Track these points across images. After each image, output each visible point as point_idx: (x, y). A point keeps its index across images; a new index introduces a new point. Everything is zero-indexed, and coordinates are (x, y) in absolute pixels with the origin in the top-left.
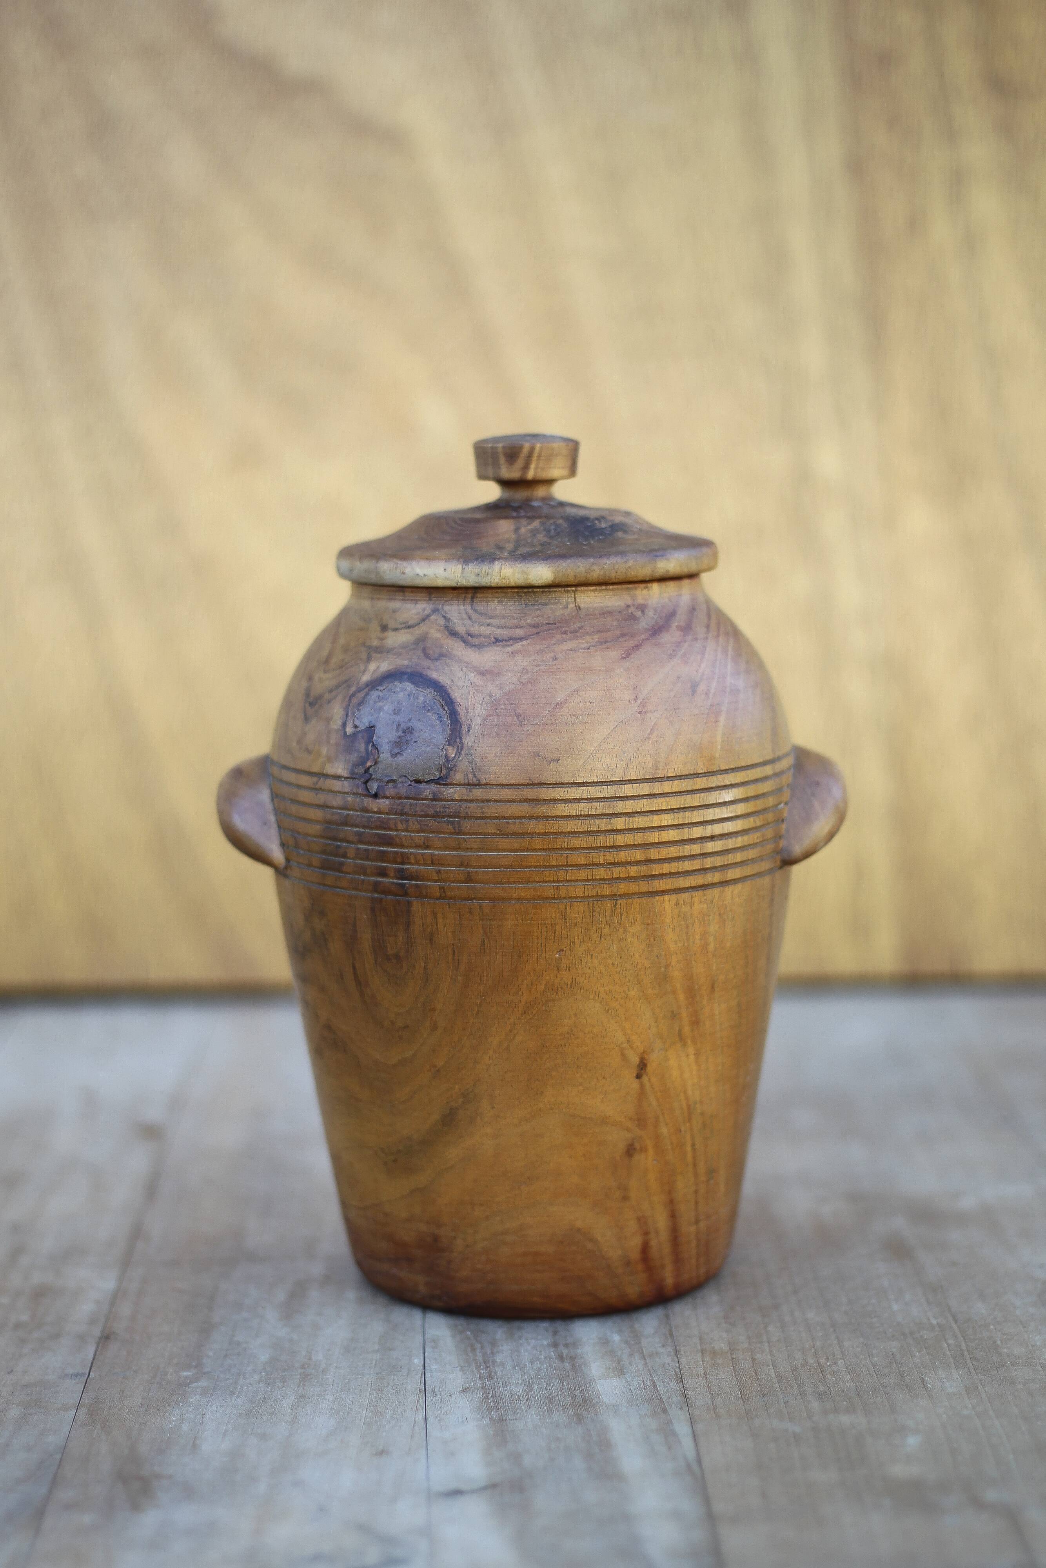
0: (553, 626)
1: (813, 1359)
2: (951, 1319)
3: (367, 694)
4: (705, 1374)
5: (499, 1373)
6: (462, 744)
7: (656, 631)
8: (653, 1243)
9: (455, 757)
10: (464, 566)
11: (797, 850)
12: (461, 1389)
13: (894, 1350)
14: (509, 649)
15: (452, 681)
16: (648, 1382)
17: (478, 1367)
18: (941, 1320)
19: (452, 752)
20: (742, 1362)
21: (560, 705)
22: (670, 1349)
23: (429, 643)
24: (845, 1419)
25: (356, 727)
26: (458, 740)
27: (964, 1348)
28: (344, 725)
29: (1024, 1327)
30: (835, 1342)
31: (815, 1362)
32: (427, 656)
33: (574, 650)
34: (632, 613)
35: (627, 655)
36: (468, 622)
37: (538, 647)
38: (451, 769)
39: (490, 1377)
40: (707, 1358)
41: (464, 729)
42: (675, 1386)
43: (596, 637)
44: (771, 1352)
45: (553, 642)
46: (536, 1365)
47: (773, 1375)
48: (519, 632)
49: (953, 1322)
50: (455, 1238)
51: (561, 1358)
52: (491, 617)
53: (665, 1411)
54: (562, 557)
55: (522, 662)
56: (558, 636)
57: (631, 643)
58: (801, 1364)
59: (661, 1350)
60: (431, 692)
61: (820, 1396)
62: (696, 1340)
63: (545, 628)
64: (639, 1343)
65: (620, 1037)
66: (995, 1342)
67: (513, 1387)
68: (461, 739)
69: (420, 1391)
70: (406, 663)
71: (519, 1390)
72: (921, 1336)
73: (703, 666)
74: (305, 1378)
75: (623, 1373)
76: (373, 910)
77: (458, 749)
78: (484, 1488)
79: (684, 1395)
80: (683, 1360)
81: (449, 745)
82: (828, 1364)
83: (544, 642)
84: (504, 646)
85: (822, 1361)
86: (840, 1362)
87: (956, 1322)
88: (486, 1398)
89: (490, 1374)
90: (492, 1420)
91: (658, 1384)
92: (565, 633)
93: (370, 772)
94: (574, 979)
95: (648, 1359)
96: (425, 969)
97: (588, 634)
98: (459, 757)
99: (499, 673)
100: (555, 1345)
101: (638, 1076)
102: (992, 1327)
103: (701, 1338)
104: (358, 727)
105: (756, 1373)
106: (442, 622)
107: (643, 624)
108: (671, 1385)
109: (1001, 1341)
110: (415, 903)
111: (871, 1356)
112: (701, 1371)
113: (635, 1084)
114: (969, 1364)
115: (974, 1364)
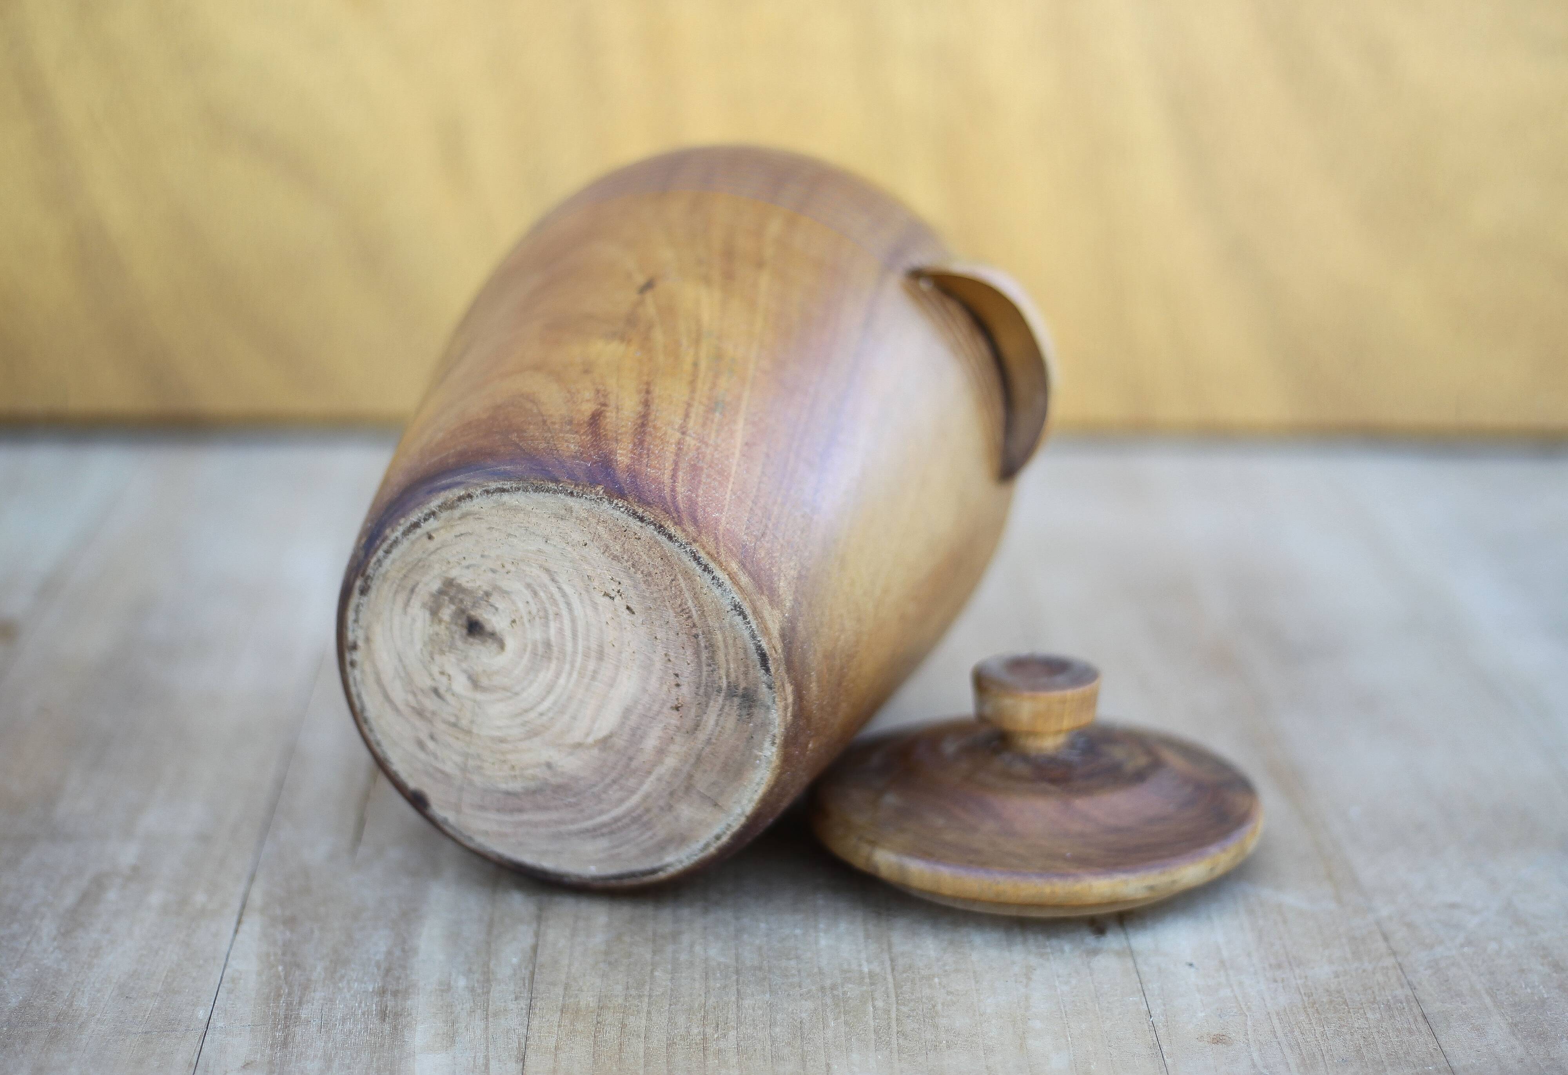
1: (698, 1027)
2: (888, 964)
4: (556, 1048)
5: (298, 1038)
12: (240, 1064)
13: (804, 1015)
16: (481, 1061)
17: (274, 1027)
18: (875, 967)
20: (608, 1029)
22: (523, 1003)
27: (893, 1015)
29: (977, 982)
30: (733, 999)
31: (699, 1033)
39: (285, 1044)
40: (566, 1022)
42: (513, 1070)
44: (649, 1012)
46: (349, 1025)
47: (641, 1054)
49: (889, 970)
58: (681, 1035)
59: (512, 1006)
62: (560, 990)
64: (488, 992)
66: (934, 1006)
67: (308, 1062)
69: (190, 1065)
72: (844, 993)
75: (453, 1041)
80: (535, 1023)
82: (716, 1036)
85: (709, 1030)
86: (732, 1033)
87: (893, 968)
89: (286, 1038)
91: (493, 1064)
95: (490, 1019)
100: (382, 992)
102: (936, 980)
103: (567, 987)
105: (620, 1049)
109: (943, 1004)
111: (772, 1024)
112: (552, 1042)
114: (894, 1041)
115: (901, 1041)
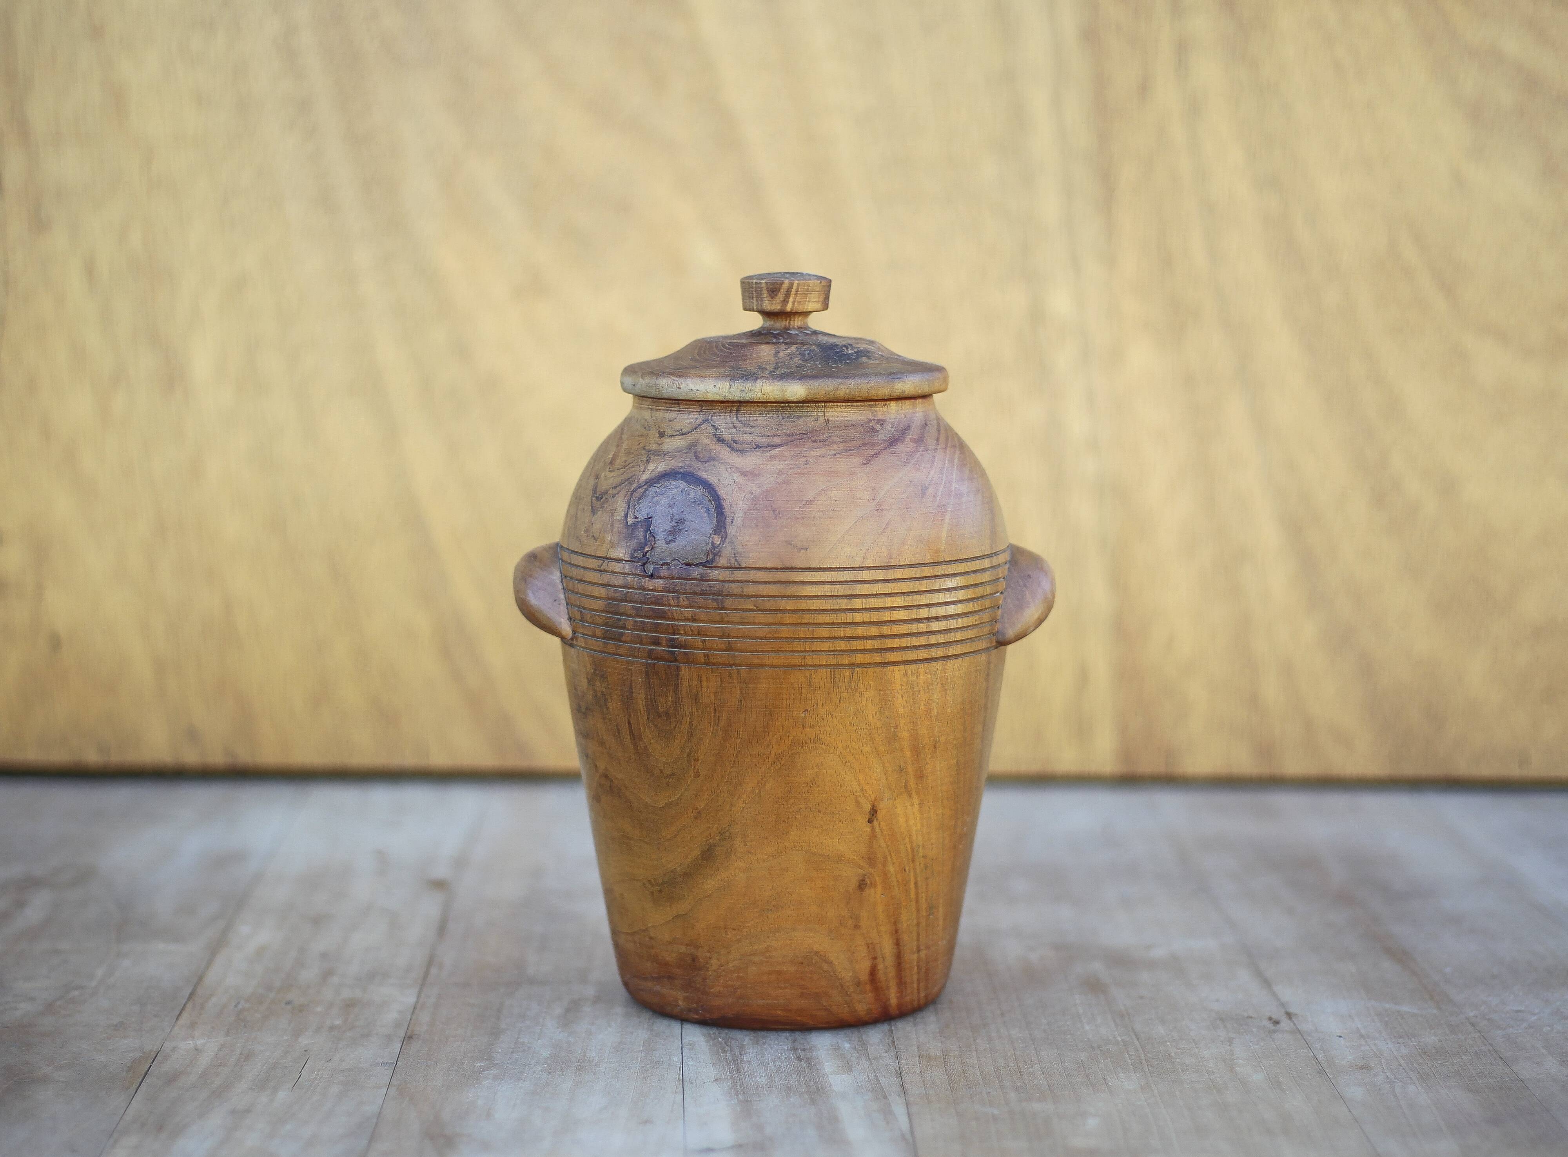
0: (805, 436)
2: (1134, 1037)
3: (646, 490)
4: (921, 1072)
5: (746, 1069)
6: (726, 533)
7: (893, 442)
8: (880, 967)
9: (720, 543)
10: (731, 383)
11: (1010, 633)
12: (713, 1078)
13: (1083, 1058)
14: (767, 454)
15: (719, 480)
16: (872, 1077)
17: (728, 1063)
18: (1126, 1038)
19: (717, 540)
20: (953, 1064)
21: (810, 502)
22: (892, 1053)
23: (699, 449)
24: (1037, 1106)
25: (636, 518)
26: (723, 530)
27: (1143, 1057)
28: (626, 516)
29: (1196, 1044)
30: (1034, 1051)
31: (1015, 1065)
32: (698, 459)
33: (823, 456)
34: (872, 426)
35: (867, 462)
36: (734, 430)
37: (792, 453)
38: (716, 554)
39: (738, 1071)
40: (924, 1061)
41: (729, 520)
42: (895, 1081)
43: (842, 445)
44: (978, 1057)
45: (804, 449)
46: (778, 1063)
47: (979, 1074)
48: (777, 440)
49: (1135, 1039)
50: (710, 958)
51: (799, 1059)
52: (752, 427)
53: (885, 1097)
54: (814, 377)
55: (778, 465)
56: (810, 444)
57: (872, 452)
58: (1003, 1066)
59: (885, 1054)
60: (701, 489)
61: (1017, 1089)
62: (915, 1048)
63: (798, 437)
64: (866, 1049)
65: (855, 786)
66: (1169, 1054)
67: (758, 1078)
68: (725, 528)
69: (679, 1080)
70: (680, 464)
71: (763, 1080)
72: (1108, 1049)
73: (932, 472)
74: (580, 1069)
75: (851, 1070)
76: (647, 674)
77: (722, 537)
78: (733, 1147)
79: (903, 1086)
80: (903, 1062)
81: (715, 534)
82: (1026, 1067)
83: (797, 449)
84: (763, 452)
85: (1021, 1065)
86: (1037, 1065)
87: (1138, 1039)
88: (735, 1086)
89: (738, 1069)
90: (739, 1101)
91: (880, 1079)
92: (815, 442)
93: (647, 556)
94: (817, 736)
95: (873, 1060)
96: (691, 724)
97: (835, 443)
98: (723, 544)
99: (758, 475)
100: (794, 1049)
101: (870, 821)
102: (1168, 1043)
103: (918, 1047)
104: (638, 518)
105: (964, 1072)
106: (712, 430)
107: (882, 436)
108: (892, 1079)
109: (1175, 1053)
110: (683, 668)
111: (1063, 1061)
112: (918, 1070)
113: (867, 828)
114: (1146, 1068)
115: (1150, 1069)
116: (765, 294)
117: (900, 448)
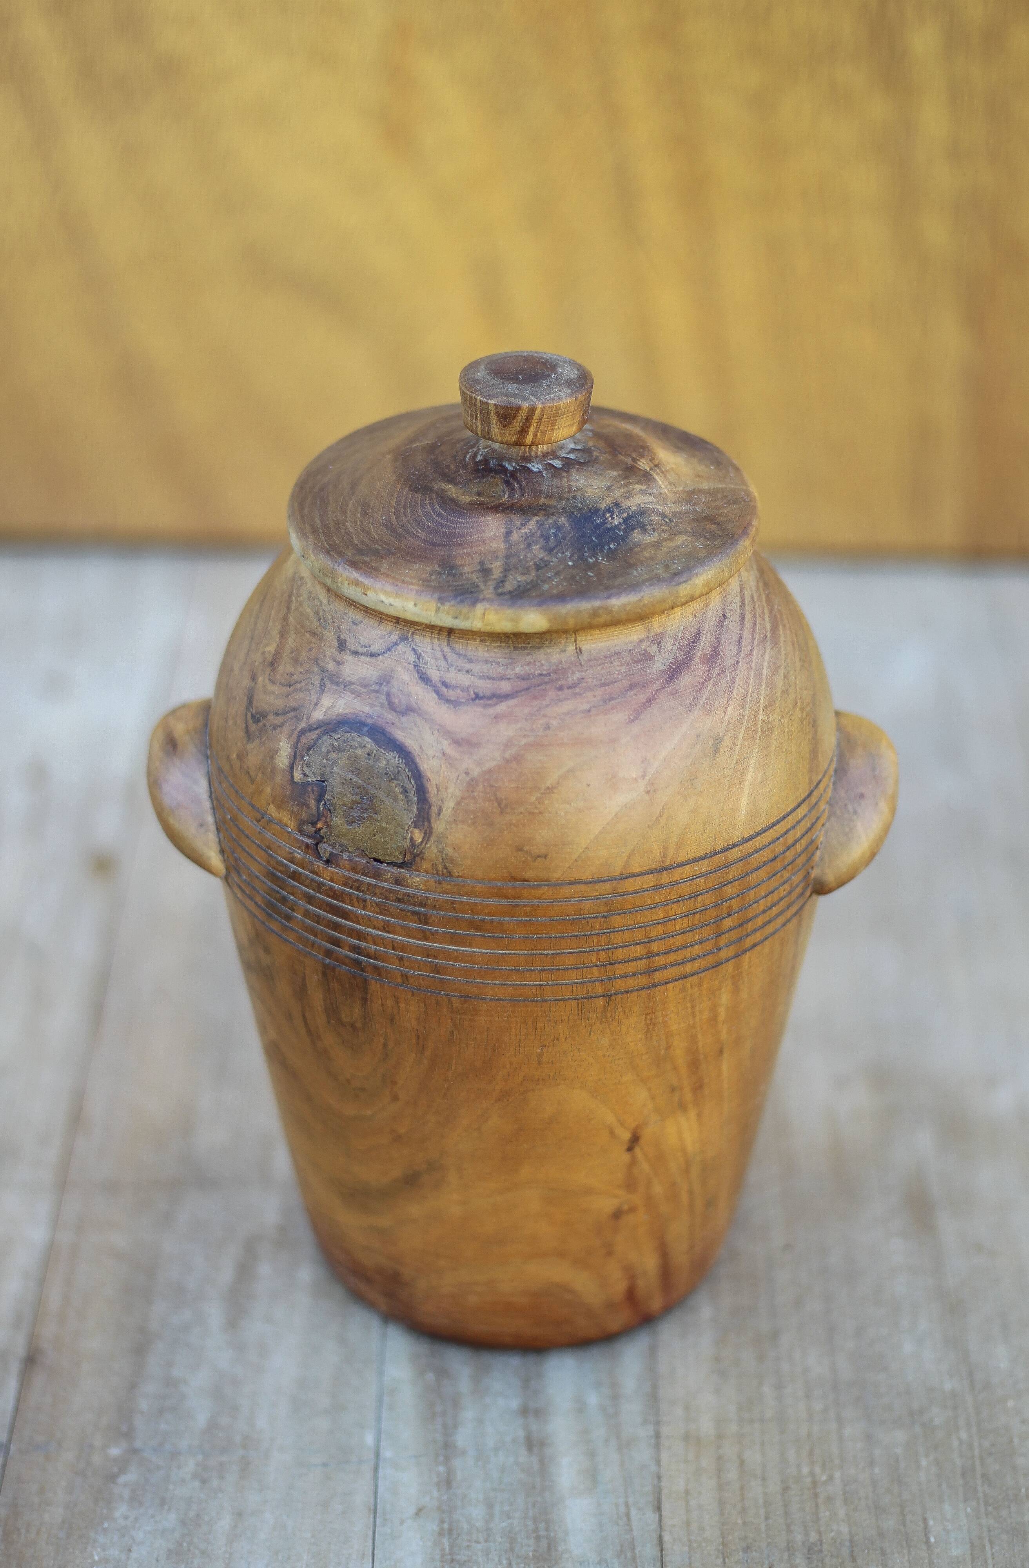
0: (547, 679)
1: (807, 1465)
3: (319, 738)
4: (686, 1491)
5: (459, 1475)
6: (431, 828)
7: (674, 671)
8: (640, 1283)
9: (422, 842)
10: (439, 604)
11: (830, 877)
12: (413, 1510)
14: (491, 711)
15: (421, 747)
16: (622, 1508)
17: (437, 1459)
19: (418, 836)
20: (729, 1466)
21: (550, 790)
22: (651, 1430)
23: (395, 687)
25: (305, 775)
26: (426, 824)
27: (977, 1451)
28: (292, 767)
30: (835, 1426)
31: (809, 1474)
32: (391, 706)
33: (570, 714)
34: (645, 650)
35: (637, 715)
36: (443, 664)
37: (526, 710)
38: (417, 856)
39: (448, 1483)
40: (691, 1456)
41: (434, 810)
43: (599, 692)
44: (762, 1445)
45: (544, 703)
46: (501, 1457)
47: (761, 1501)
48: (505, 687)
49: (968, 1390)
52: (470, 661)
54: (561, 598)
55: (506, 731)
56: (552, 694)
57: (643, 697)
58: (793, 1477)
59: (641, 1432)
60: (395, 758)
62: (681, 1411)
63: (536, 681)
64: (618, 1413)
65: (610, 1119)
66: (1011, 1440)
67: (473, 1508)
68: (430, 822)
69: (370, 1510)
70: (366, 709)
71: (478, 1516)
72: (931, 1421)
73: (730, 710)
75: (595, 1483)
76: (324, 974)
77: (425, 833)
79: (660, 1542)
81: (415, 827)
82: (824, 1478)
83: (535, 703)
84: (486, 706)
86: (837, 1476)
89: (449, 1475)
91: (633, 1514)
92: (561, 688)
93: (321, 834)
94: (558, 1071)
95: (625, 1451)
96: (385, 1045)
97: (590, 689)
98: (427, 843)
99: (477, 745)
101: (630, 1149)
102: (1011, 1403)
104: (307, 776)
105: (742, 1495)
106: (412, 658)
107: (659, 664)
108: (647, 1516)
109: (1018, 1436)
110: (373, 982)
111: (872, 1462)
112: (682, 1483)
113: (626, 1157)
114: (980, 1488)
115: (985, 1489)
116: (494, 420)
117: (686, 680)
